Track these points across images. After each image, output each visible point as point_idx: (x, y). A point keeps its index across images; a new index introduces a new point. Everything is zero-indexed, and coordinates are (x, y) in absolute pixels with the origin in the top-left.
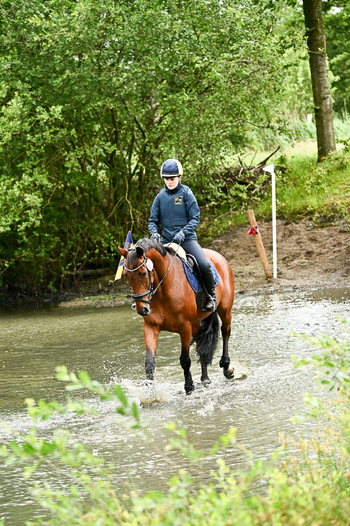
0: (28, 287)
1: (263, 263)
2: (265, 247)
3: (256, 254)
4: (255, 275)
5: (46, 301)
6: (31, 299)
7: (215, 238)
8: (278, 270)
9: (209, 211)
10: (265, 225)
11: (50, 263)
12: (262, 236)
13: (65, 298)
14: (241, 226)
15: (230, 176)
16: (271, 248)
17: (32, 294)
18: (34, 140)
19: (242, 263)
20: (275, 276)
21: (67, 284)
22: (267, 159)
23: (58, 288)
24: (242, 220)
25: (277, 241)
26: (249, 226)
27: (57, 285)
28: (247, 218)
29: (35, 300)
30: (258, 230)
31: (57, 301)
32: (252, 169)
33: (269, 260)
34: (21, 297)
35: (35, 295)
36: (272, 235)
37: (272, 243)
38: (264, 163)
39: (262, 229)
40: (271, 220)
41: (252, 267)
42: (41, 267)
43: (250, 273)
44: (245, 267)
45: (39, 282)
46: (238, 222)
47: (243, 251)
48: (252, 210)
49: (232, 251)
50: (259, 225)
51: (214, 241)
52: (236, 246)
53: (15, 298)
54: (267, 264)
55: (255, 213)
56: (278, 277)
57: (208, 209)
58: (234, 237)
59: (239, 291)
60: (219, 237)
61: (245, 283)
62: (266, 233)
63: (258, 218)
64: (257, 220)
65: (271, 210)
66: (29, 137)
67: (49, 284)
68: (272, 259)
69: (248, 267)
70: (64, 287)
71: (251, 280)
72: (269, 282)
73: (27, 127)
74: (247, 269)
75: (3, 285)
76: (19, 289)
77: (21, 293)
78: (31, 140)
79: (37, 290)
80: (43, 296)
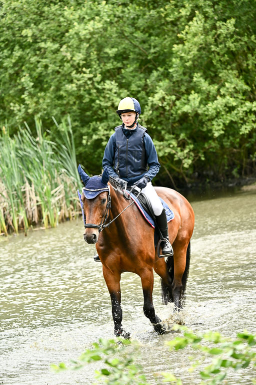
0: (215, 174)
5: (231, 185)
6: (219, 184)
11: (234, 153)
13: (247, 182)
17: (218, 180)
18: (218, 50)
21: (248, 171)
23: (241, 174)
27: (239, 172)
29: (221, 185)
31: (240, 185)
34: (209, 182)
35: (220, 181)
42: (225, 156)
45: (224, 169)
53: (204, 184)
66: (213, 48)
67: (233, 170)
70: (246, 174)
73: (210, 39)
75: (194, 172)
76: (208, 176)
77: (209, 179)
78: (216, 50)
79: (223, 176)
80: (227, 182)
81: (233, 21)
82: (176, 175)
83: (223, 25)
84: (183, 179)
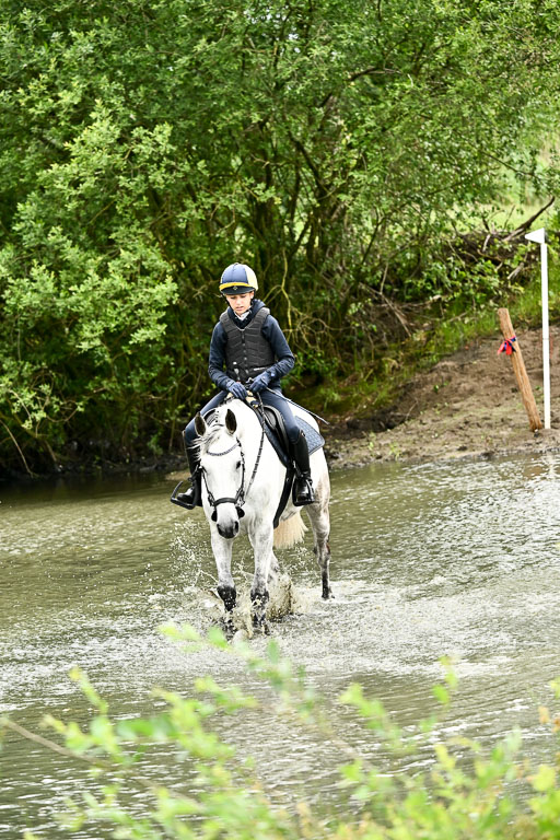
0: (112, 445)
1: (526, 403)
2: (529, 374)
3: (513, 387)
4: (512, 423)
5: (144, 469)
6: (119, 467)
7: (441, 358)
8: (552, 415)
9: (431, 312)
10: (530, 335)
11: (151, 404)
12: (524, 354)
13: (178, 465)
14: (489, 337)
15: (469, 249)
16: (540, 376)
17: (119, 459)
18: (131, 186)
19: (490, 403)
20: (547, 425)
22: (533, 219)
23: (165, 447)
24: (490, 327)
25: (551, 364)
26: (501, 337)
27: (163, 444)
28: (498, 323)
29: (125, 469)
30: (516, 345)
31: (163, 470)
32: (506, 236)
33: (537, 397)
34: (99, 463)
35: (124, 461)
36: (542, 352)
37: (542, 366)
38: (527, 226)
39: (524, 343)
40: (540, 326)
41: (509, 409)
42: (135, 410)
43: (502, 420)
44: (495, 409)
45: (130, 436)
46: (482, 330)
47: (491, 382)
48: (507, 310)
49: (471, 380)
50: (518, 335)
51: (440, 364)
52: (480, 373)
53: (89, 465)
54: (533, 404)
55: (511, 314)
56: (552, 427)
57: (429, 307)
58: (475, 357)
59: (484, 451)
60: (449, 356)
61: (495, 437)
62: (531, 349)
63: (517, 324)
64: (514, 328)
65: (540, 308)
66: (123, 181)
67: (149, 439)
68: (543, 394)
69: (500, 409)
70: (176, 447)
71: (505, 433)
72: (537, 436)
73: (117, 160)
74: (498, 413)
75: (69, 442)
76: (97, 450)
77: (100, 456)
78: (127, 185)
79: (128, 450)
80: (138, 462)
81: (167, 129)
82: (33, 446)
83: (145, 135)
84: (47, 454)
